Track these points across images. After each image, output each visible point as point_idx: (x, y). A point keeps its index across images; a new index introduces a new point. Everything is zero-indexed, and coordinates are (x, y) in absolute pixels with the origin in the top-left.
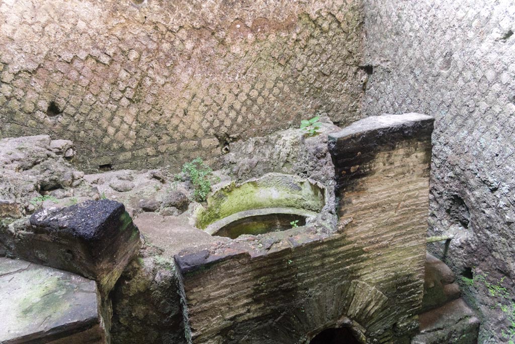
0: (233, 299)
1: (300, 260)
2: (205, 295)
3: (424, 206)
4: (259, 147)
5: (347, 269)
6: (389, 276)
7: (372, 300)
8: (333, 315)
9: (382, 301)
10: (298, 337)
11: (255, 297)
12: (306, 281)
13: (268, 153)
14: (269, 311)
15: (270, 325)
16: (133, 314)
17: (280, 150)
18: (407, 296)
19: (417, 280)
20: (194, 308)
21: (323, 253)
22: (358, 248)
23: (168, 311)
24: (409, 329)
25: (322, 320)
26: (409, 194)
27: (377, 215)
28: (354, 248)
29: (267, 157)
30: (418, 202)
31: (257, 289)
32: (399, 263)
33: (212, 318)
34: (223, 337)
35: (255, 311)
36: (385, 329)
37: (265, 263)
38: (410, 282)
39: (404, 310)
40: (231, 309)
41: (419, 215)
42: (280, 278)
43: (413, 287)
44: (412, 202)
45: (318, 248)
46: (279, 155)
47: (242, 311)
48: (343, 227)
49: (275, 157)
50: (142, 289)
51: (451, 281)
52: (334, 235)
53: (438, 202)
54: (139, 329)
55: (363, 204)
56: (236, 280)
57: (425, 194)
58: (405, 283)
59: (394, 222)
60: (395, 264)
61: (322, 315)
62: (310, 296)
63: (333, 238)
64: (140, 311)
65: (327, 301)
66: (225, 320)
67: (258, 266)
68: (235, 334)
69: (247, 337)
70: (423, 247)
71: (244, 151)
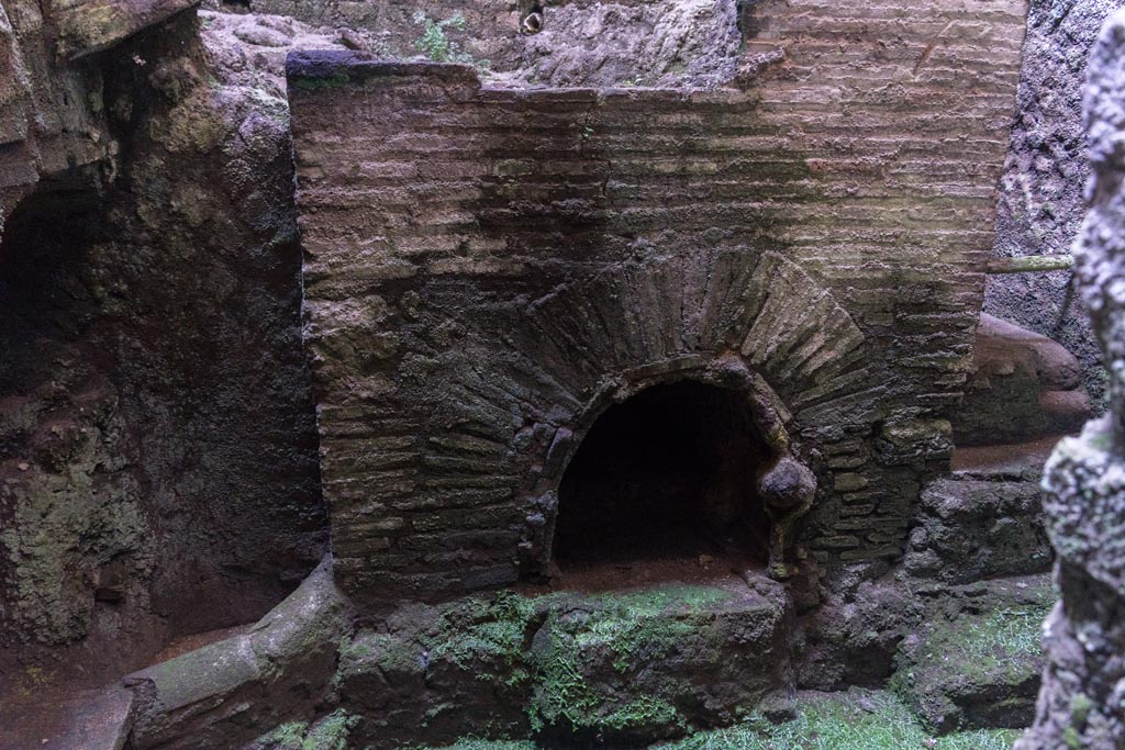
0: (422, 198)
1: (620, 139)
2: (346, 163)
3: (1002, 77)
4: (615, 28)
5: (754, 209)
6: (875, 269)
7: (816, 329)
8: (699, 338)
9: (846, 341)
10: (597, 371)
11: (482, 212)
12: (633, 210)
13: (633, 40)
14: (518, 268)
15: (520, 309)
16: (173, 203)
17: (665, 34)
18: (923, 349)
19: (959, 309)
20: (313, 191)
21: (686, 137)
22: (792, 154)
23: (266, 226)
24: (919, 451)
25: (669, 343)
26: (963, 24)
27: (859, 63)
28: (780, 151)
29: (630, 49)
30: (987, 60)
31: (491, 190)
32: (907, 240)
33: (363, 237)
34: (389, 305)
35: (481, 256)
36: (848, 431)
37: (517, 118)
38: (936, 307)
39: (909, 388)
40: (413, 229)
41: (985, 104)
42: (560, 178)
43: (943, 326)
44: (968, 53)
45: (675, 118)
46: (661, 45)
47: (445, 244)
48: (751, 69)
49: (649, 48)
50: (203, 143)
51: (1070, 382)
52: (724, 89)
53: (1062, 176)
54: (189, 252)
55: (819, 15)
56: (435, 143)
57: (1012, 41)
58: (921, 307)
59: (906, 102)
60: (896, 237)
61: (669, 325)
62: (639, 260)
63: (721, 99)
64: (192, 200)
65: (686, 290)
66: (396, 255)
67: (498, 121)
68: (421, 306)
69: (454, 325)
70: (988, 210)
71: (576, 31)
